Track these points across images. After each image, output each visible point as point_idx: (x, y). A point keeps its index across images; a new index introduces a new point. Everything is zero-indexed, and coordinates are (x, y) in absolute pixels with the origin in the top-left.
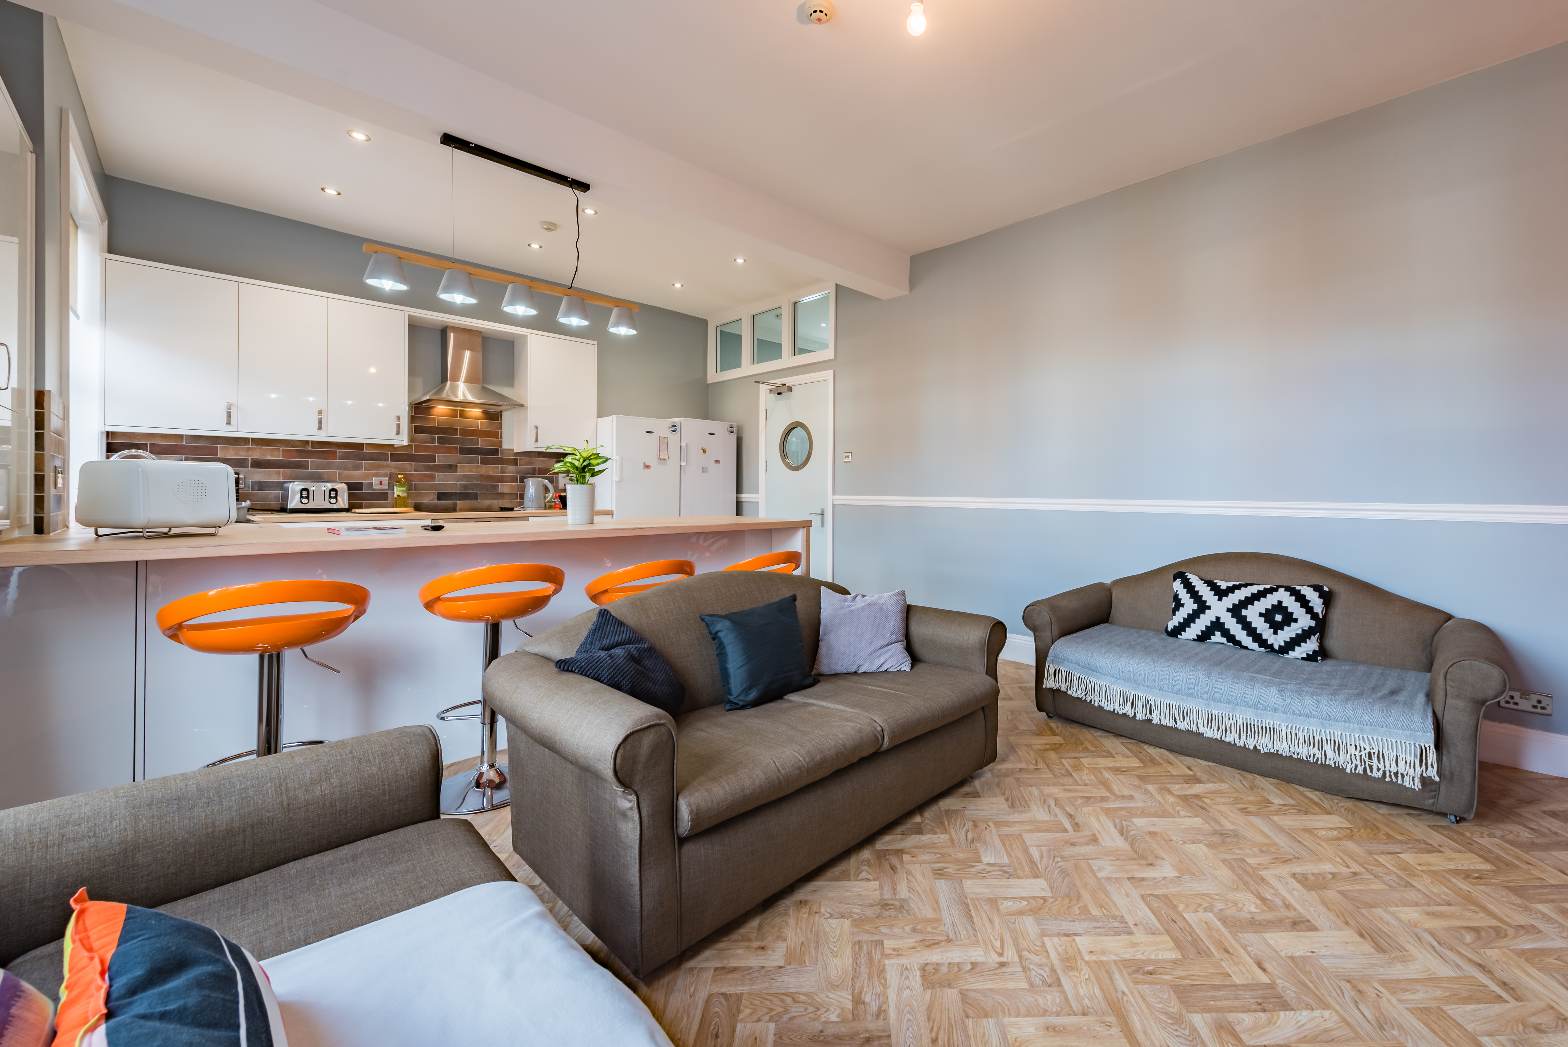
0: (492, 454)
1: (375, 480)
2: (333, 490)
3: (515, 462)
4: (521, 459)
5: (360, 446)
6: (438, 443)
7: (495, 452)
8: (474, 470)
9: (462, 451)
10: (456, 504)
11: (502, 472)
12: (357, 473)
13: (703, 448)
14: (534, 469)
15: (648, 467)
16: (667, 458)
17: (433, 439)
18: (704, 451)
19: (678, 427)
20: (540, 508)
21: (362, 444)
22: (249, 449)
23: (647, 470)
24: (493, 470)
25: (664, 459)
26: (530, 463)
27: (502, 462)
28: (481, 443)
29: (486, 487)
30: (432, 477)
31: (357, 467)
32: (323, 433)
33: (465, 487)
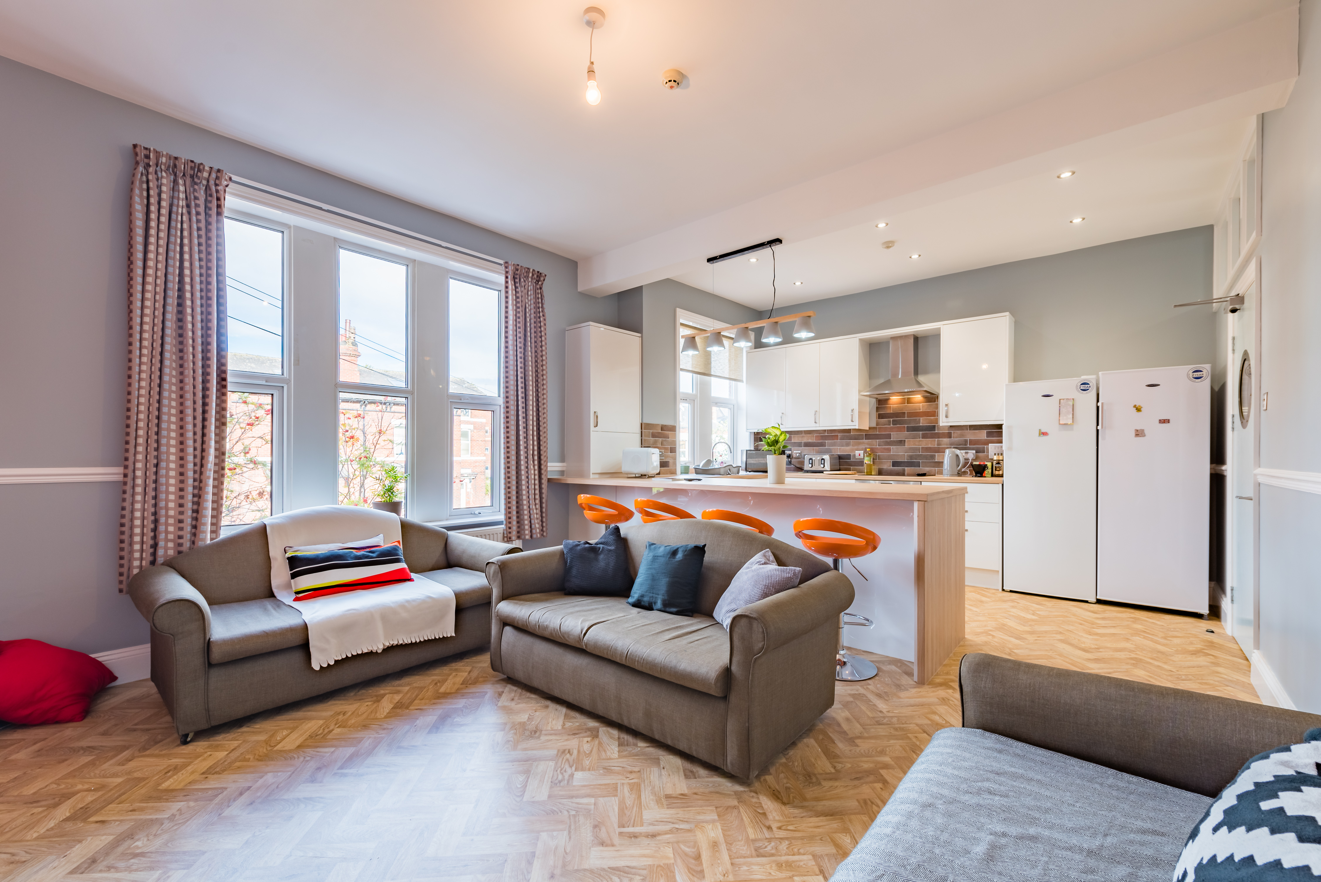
0: (931, 430)
1: (857, 453)
2: (811, 459)
3: (949, 435)
4: (954, 433)
5: (849, 431)
6: (893, 424)
7: (933, 428)
8: (917, 444)
9: (909, 429)
10: (904, 470)
11: (938, 444)
12: (848, 448)
13: (1135, 406)
14: (966, 441)
15: (1045, 434)
16: (1070, 422)
17: (890, 421)
18: (1138, 409)
19: (1093, 384)
20: (952, 475)
21: (850, 430)
22: (803, 436)
23: (1045, 437)
24: (931, 443)
25: (1065, 424)
26: (962, 436)
27: (939, 436)
28: (923, 422)
29: (925, 457)
30: (889, 450)
31: (848, 445)
32: (817, 425)
33: (911, 457)
